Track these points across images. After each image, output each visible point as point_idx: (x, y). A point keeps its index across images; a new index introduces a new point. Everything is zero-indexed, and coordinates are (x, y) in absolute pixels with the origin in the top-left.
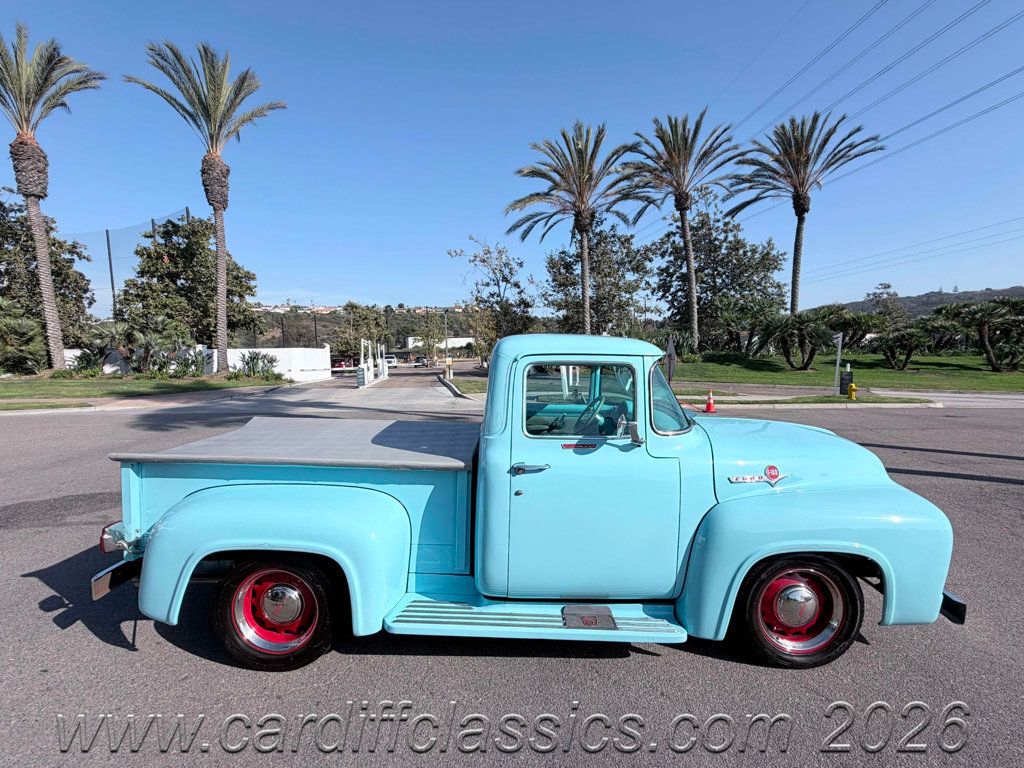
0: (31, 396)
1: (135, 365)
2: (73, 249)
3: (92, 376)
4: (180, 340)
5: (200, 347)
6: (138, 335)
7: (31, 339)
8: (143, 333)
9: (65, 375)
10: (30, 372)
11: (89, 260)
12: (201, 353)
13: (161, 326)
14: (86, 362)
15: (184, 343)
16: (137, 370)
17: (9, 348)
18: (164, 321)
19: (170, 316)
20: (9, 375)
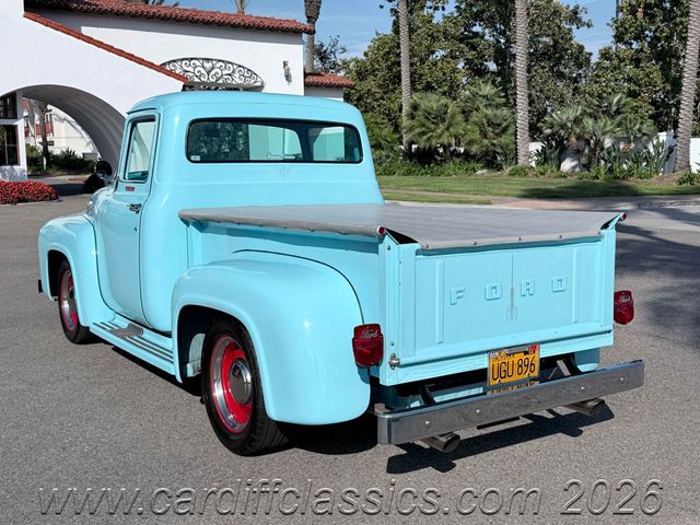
0: (467, 192)
1: (584, 160)
2: (574, 17)
3: (542, 174)
4: (637, 126)
5: (663, 136)
6: (589, 122)
7: (504, 130)
8: (596, 118)
9: (522, 172)
10: (499, 168)
11: (589, 26)
12: (662, 145)
13: (614, 108)
14: (544, 157)
15: (639, 130)
16: (587, 166)
17: (486, 142)
18: (619, 101)
19: (632, 94)
20: (485, 170)
